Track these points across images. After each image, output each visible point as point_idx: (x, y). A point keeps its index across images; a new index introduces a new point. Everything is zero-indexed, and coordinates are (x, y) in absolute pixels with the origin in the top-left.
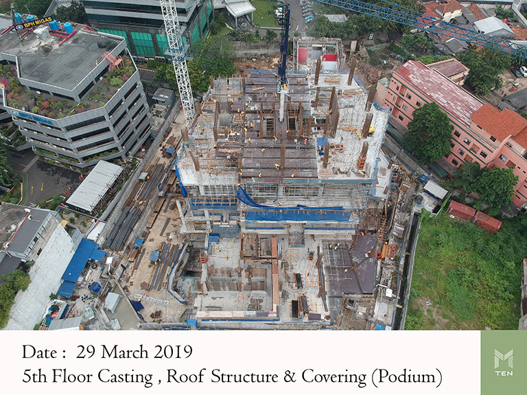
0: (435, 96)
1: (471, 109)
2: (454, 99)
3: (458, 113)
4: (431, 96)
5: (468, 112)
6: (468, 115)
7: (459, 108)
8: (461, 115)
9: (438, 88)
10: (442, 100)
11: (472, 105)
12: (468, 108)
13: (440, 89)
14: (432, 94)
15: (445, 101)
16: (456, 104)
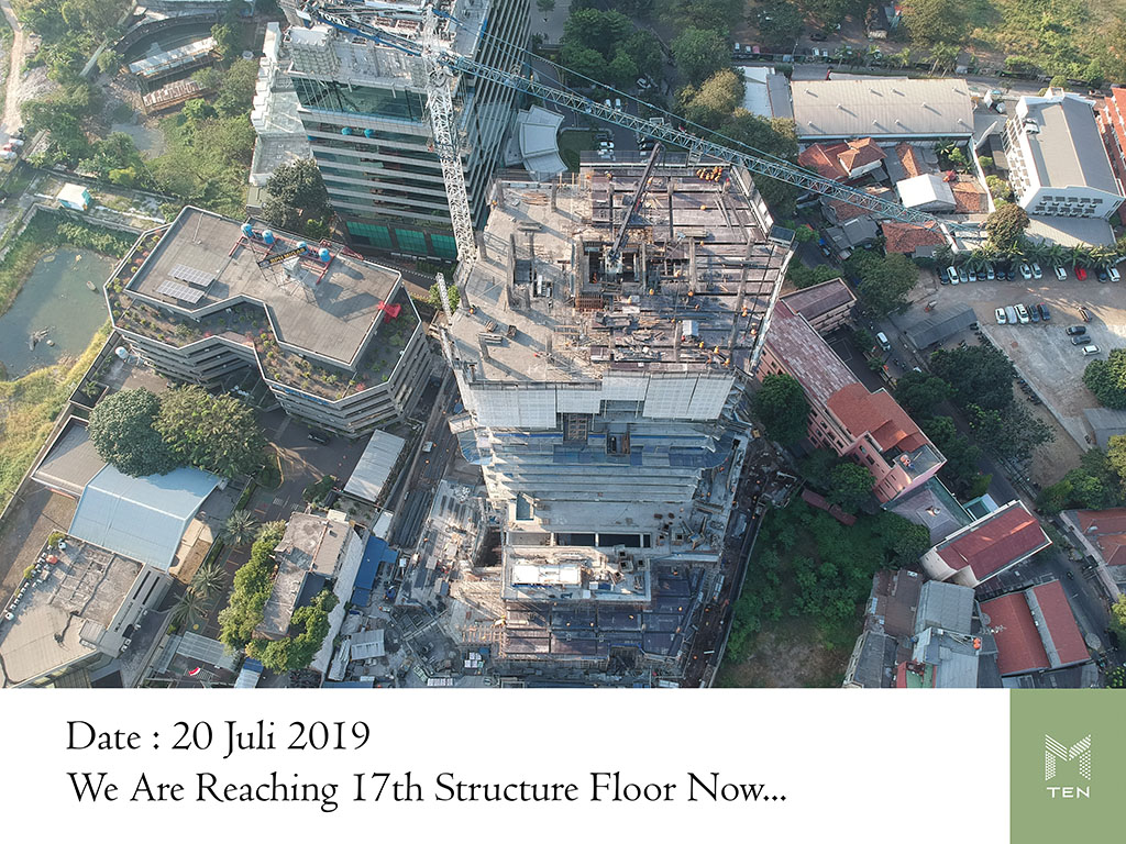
1: (831, 387)
3: (815, 390)
5: (827, 390)
6: (827, 393)
7: (817, 383)
8: (819, 394)
10: (800, 368)
11: (833, 381)
12: (827, 383)
13: (799, 353)
14: (789, 359)
15: (803, 372)
16: (814, 376)
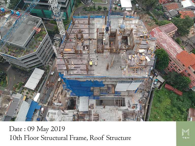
0: (163, 45)
1: (177, 52)
2: (171, 47)
3: (171, 53)
4: (162, 45)
5: (175, 53)
6: (175, 54)
7: (172, 51)
8: (173, 54)
9: (165, 41)
10: (166, 47)
11: (177, 50)
12: (175, 51)
14: (162, 44)
15: (167, 48)
16: (171, 49)
